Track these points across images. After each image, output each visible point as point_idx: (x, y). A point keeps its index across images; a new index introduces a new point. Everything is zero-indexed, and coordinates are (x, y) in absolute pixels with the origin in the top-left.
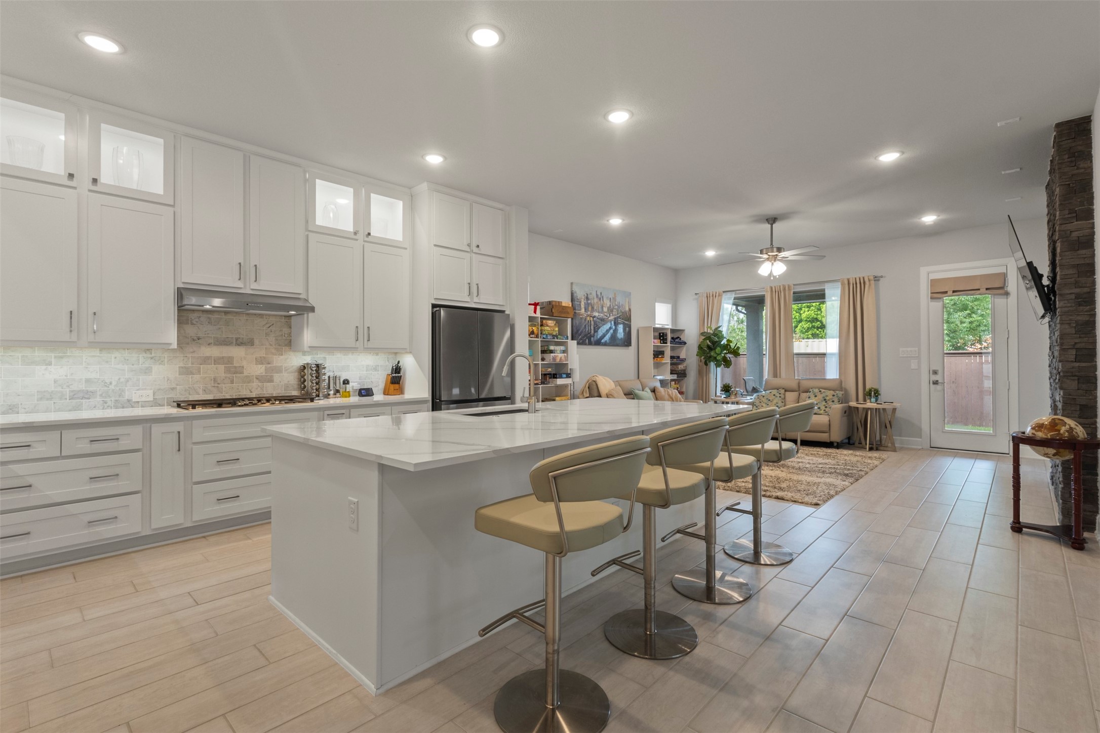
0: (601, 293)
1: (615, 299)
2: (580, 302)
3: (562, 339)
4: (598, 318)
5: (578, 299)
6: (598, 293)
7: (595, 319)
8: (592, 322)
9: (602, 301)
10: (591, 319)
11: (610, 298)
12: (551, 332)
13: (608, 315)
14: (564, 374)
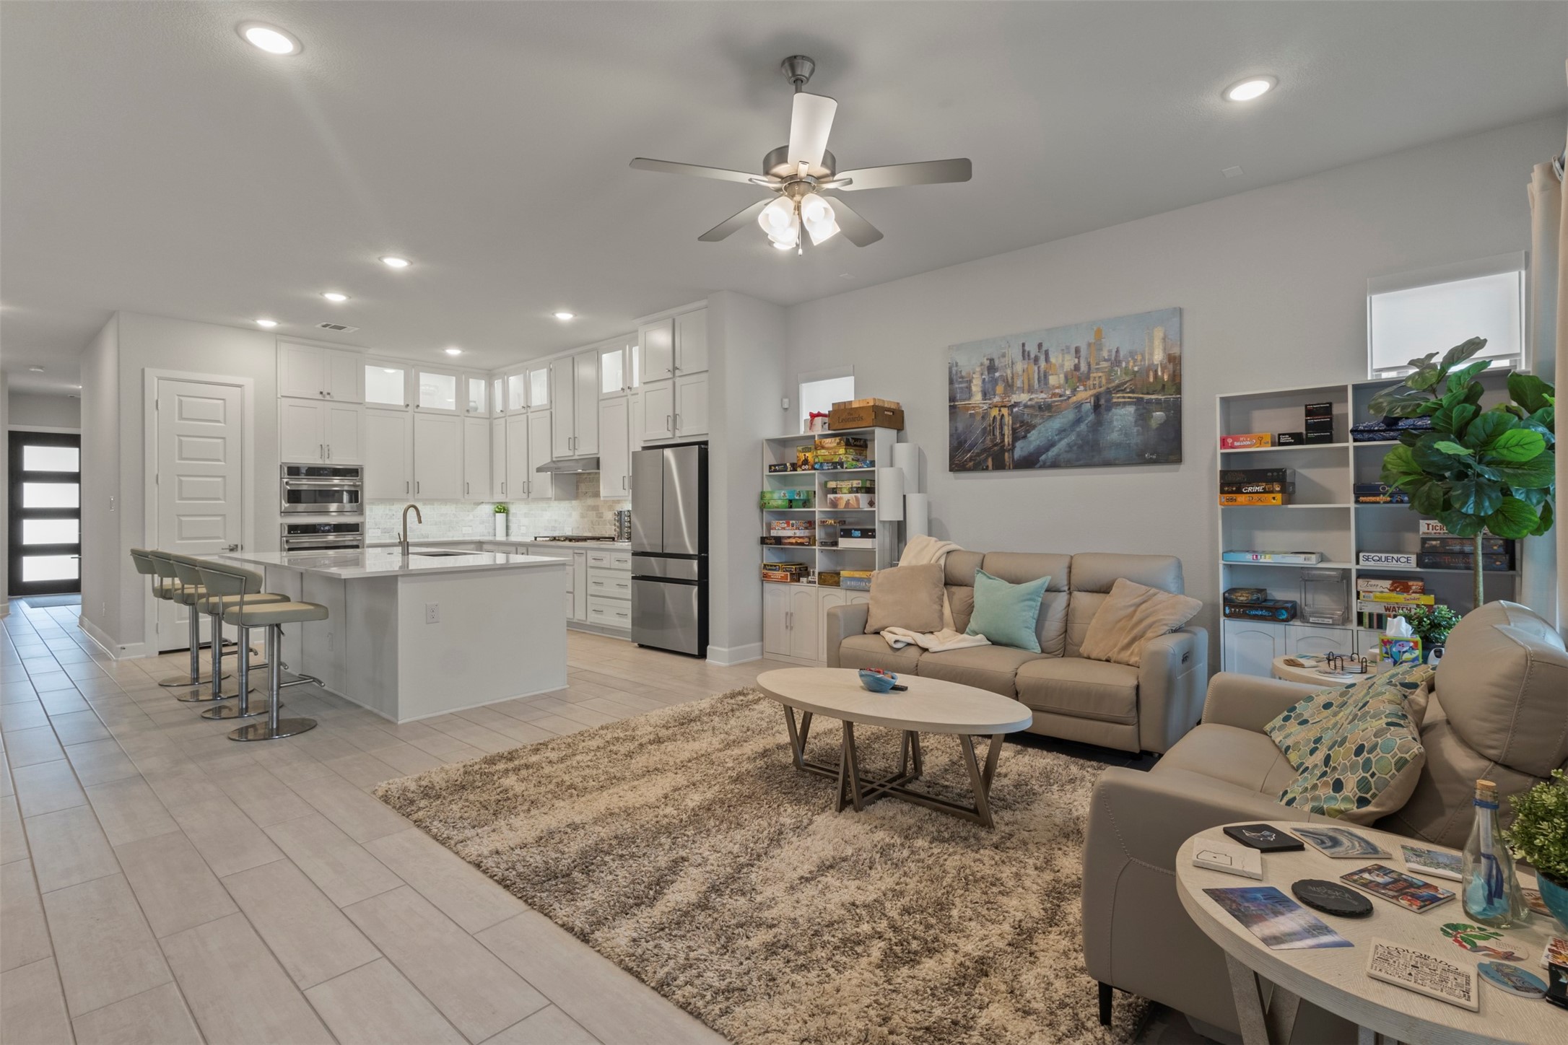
0: (1040, 346)
1: (1096, 345)
2: (970, 381)
3: (860, 467)
4: (1026, 406)
5: (962, 377)
6: (1027, 348)
7: (1015, 410)
8: (1008, 420)
9: (1043, 364)
10: (1005, 411)
11: (1077, 351)
12: (829, 458)
13: (1068, 392)
14: (856, 530)
